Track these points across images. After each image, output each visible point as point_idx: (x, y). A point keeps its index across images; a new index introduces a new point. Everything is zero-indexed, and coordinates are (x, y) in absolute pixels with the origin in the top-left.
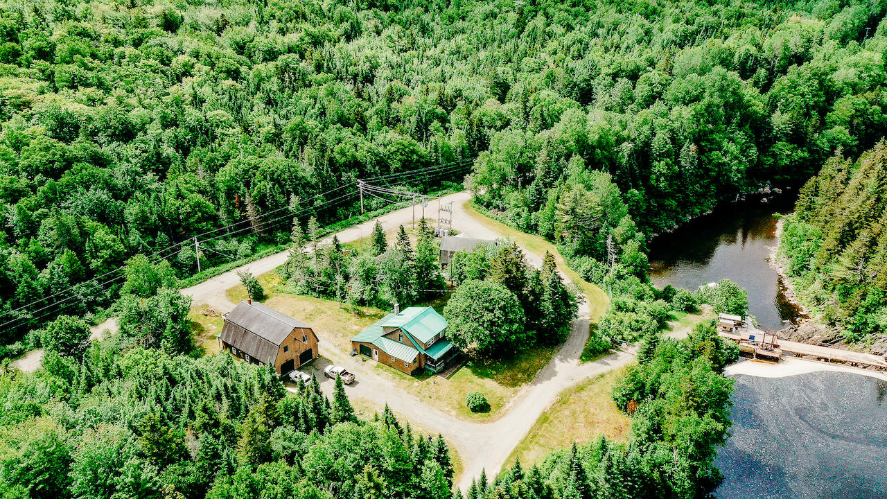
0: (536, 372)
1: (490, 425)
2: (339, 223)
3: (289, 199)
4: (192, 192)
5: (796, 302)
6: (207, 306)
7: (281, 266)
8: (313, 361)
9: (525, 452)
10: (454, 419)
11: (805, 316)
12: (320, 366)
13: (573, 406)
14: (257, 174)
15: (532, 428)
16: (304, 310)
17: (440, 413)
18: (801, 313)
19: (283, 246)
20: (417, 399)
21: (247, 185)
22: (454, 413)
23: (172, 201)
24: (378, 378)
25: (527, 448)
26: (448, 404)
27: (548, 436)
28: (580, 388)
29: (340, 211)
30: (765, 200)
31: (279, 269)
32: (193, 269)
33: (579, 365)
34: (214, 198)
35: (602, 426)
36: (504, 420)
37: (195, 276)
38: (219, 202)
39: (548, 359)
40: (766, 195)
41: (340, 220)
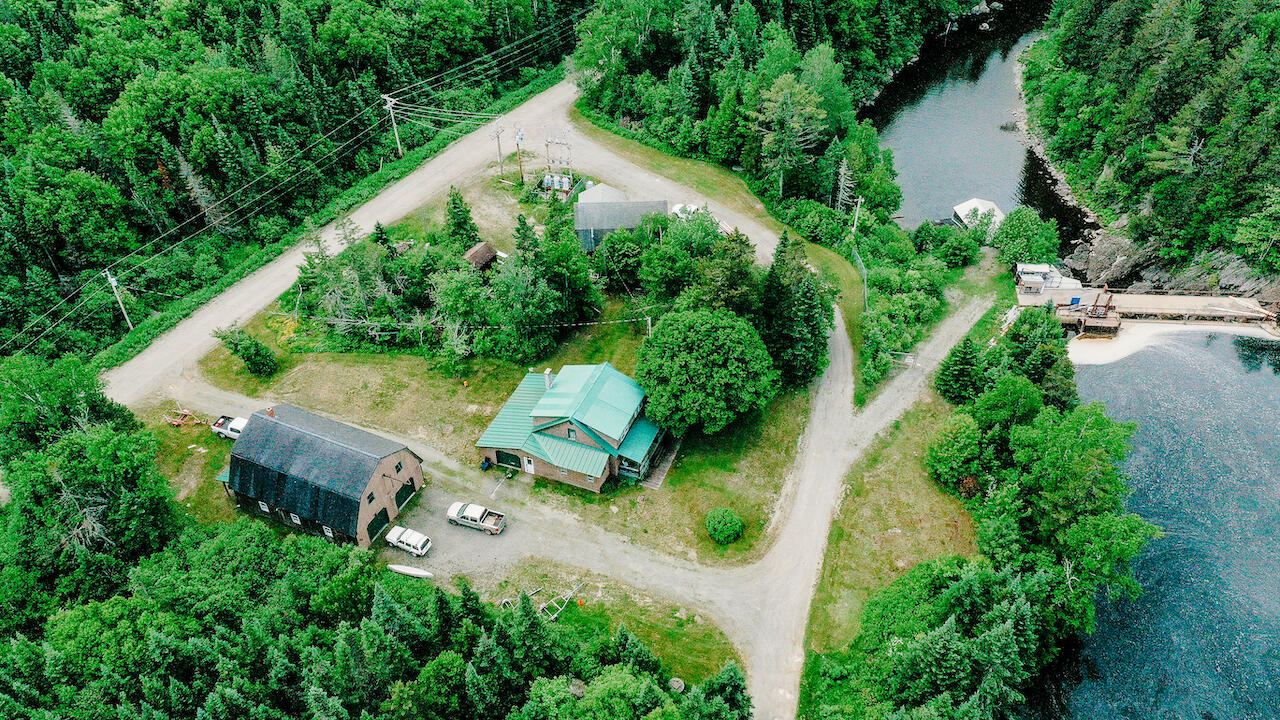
0: (796, 443)
1: (759, 564)
2: (365, 182)
3: (263, 154)
4: (67, 168)
5: (1075, 203)
6: (171, 403)
7: (287, 293)
8: (418, 496)
9: (830, 607)
10: (698, 566)
11: (1095, 226)
12: (436, 504)
13: (872, 497)
14: (188, 111)
15: (825, 555)
16: (365, 386)
17: (670, 559)
18: (1087, 220)
19: (276, 246)
20: (625, 538)
21: (173, 136)
22: (693, 554)
23: (33, 198)
24: (546, 509)
25: (831, 599)
26: (679, 538)
27: (853, 565)
28: (873, 460)
29: (362, 158)
30: (985, 26)
31: (287, 299)
32: (117, 324)
33: (855, 414)
34: (113, 172)
35: (928, 525)
36: (777, 549)
37: (126, 339)
38: (127, 179)
39: (806, 412)
40: (984, 17)
41: (364, 174)
